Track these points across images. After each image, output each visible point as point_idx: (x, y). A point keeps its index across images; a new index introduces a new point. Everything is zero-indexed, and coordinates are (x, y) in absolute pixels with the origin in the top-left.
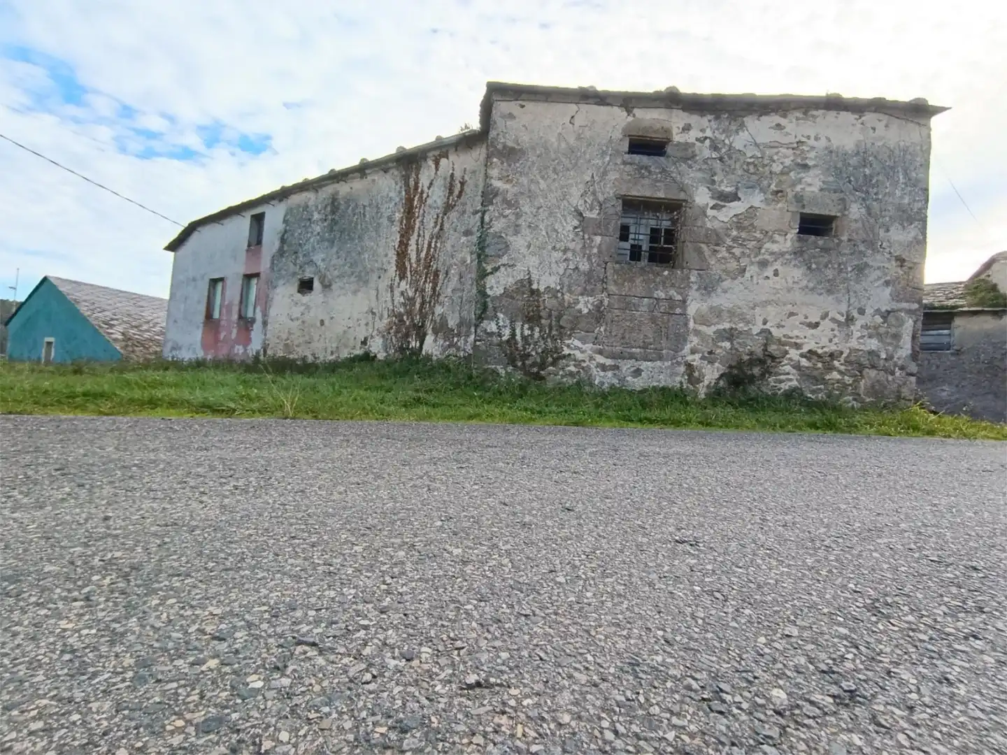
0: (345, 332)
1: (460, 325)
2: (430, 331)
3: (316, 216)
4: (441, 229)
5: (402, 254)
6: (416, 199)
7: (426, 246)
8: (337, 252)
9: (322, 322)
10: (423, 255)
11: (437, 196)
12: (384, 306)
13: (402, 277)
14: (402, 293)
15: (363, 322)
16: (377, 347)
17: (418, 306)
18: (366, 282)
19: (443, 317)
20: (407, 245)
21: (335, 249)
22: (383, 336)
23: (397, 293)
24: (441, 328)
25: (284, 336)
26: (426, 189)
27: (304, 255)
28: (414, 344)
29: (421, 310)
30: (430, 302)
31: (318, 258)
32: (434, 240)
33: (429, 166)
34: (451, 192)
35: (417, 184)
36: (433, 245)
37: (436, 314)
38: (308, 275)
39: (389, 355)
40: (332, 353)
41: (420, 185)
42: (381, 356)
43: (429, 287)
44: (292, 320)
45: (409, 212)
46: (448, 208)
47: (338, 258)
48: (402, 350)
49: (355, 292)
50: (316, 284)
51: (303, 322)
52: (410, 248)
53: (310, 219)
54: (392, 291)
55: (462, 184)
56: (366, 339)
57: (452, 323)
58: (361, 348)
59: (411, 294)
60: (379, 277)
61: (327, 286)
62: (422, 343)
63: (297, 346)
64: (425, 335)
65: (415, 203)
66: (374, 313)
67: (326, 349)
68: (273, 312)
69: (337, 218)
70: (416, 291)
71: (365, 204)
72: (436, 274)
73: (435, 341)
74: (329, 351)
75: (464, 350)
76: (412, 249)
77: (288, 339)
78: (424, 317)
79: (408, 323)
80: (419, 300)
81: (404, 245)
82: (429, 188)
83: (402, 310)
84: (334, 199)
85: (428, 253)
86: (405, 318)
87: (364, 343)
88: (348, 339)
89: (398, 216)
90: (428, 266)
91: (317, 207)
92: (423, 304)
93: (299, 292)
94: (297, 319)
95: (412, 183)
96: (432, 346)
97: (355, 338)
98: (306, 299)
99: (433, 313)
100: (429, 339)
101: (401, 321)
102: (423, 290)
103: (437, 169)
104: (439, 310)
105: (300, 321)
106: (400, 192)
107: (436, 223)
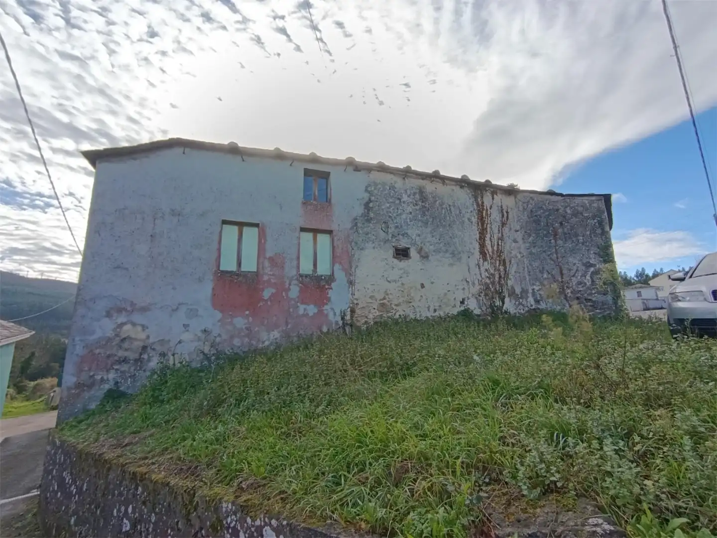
0: (445, 294)
1: (521, 293)
2: (507, 296)
3: (405, 198)
4: (502, 235)
5: (482, 246)
6: (484, 212)
7: (496, 244)
8: (431, 233)
9: (423, 286)
10: (495, 248)
11: (495, 215)
12: (475, 277)
13: (485, 259)
14: (486, 270)
15: (461, 287)
16: (473, 305)
17: (497, 279)
18: (460, 259)
19: (512, 287)
20: (484, 240)
21: (429, 229)
22: (476, 298)
23: (482, 269)
24: (512, 293)
25: (379, 296)
26: (488, 208)
27: (397, 227)
28: (498, 303)
29: (499, 282)
30: (504, 278)
31: (413, 232)
32: (500, 241)
33: (488, 196)
34: (503, 216)
35: (483, 203)
36: (500, 244)
37: (509, 285)
38: (403, 243)
39: (483, 311)
40: (435, 311)
41: (485, 204)
42: (477, 311)
43: (502, 268)
44: (389, 282)
45: (481, 219)
46: (503, 224)
47: (433, 236)
48: (491, 307)
49: (451, 265)
50: (413, 253)
51: (403, 284)
52: (486, 242)
53: (399, 199)
54: (479, 268)
55: (507, 212)
56: (463, 300)
57: (518, 290)
58: (460, 307)
59: (492, 271)
60: (469, 257)
61: (425, 257)
62: (503, 303)
63: (396, 305)
64: (504, 297)
65: (484, 214)
66: (467, 282)
67: (429, 308)
68: (361, 273)
69: (427, 205)
70: (495, 270)
71: (450, 203)
72: (504, 260)
73: (511, 301)
74: (432, 309)
75: (527, 307)
76: (488, 242)
77: (384, 299)
78: (501, 286)
79: (492, 289)
80: (497, 276)
81: (482, 238)
82: (490, 209)
83: (488, 281)
84: (421, 191)
85: (498, 248)
86: (490, 286)
87: (462, 302)
88: (449, 300)
89: (474, 220)
90: (500, 256)
91: (406, 191)
92: (500, 277)
93: (394, 257)
94: (395, 281)
95: (480, 203)
96: (509, 305)
97: (455, 299)
98: (403, 264)
99: (507, 285)
100: (507, 300)
101: (488, 288)
102: (499, 270)
103: (493, 199)
104: (510, 283)
105: (399, 284)
106: (473, 205)
107: (499, 230)
